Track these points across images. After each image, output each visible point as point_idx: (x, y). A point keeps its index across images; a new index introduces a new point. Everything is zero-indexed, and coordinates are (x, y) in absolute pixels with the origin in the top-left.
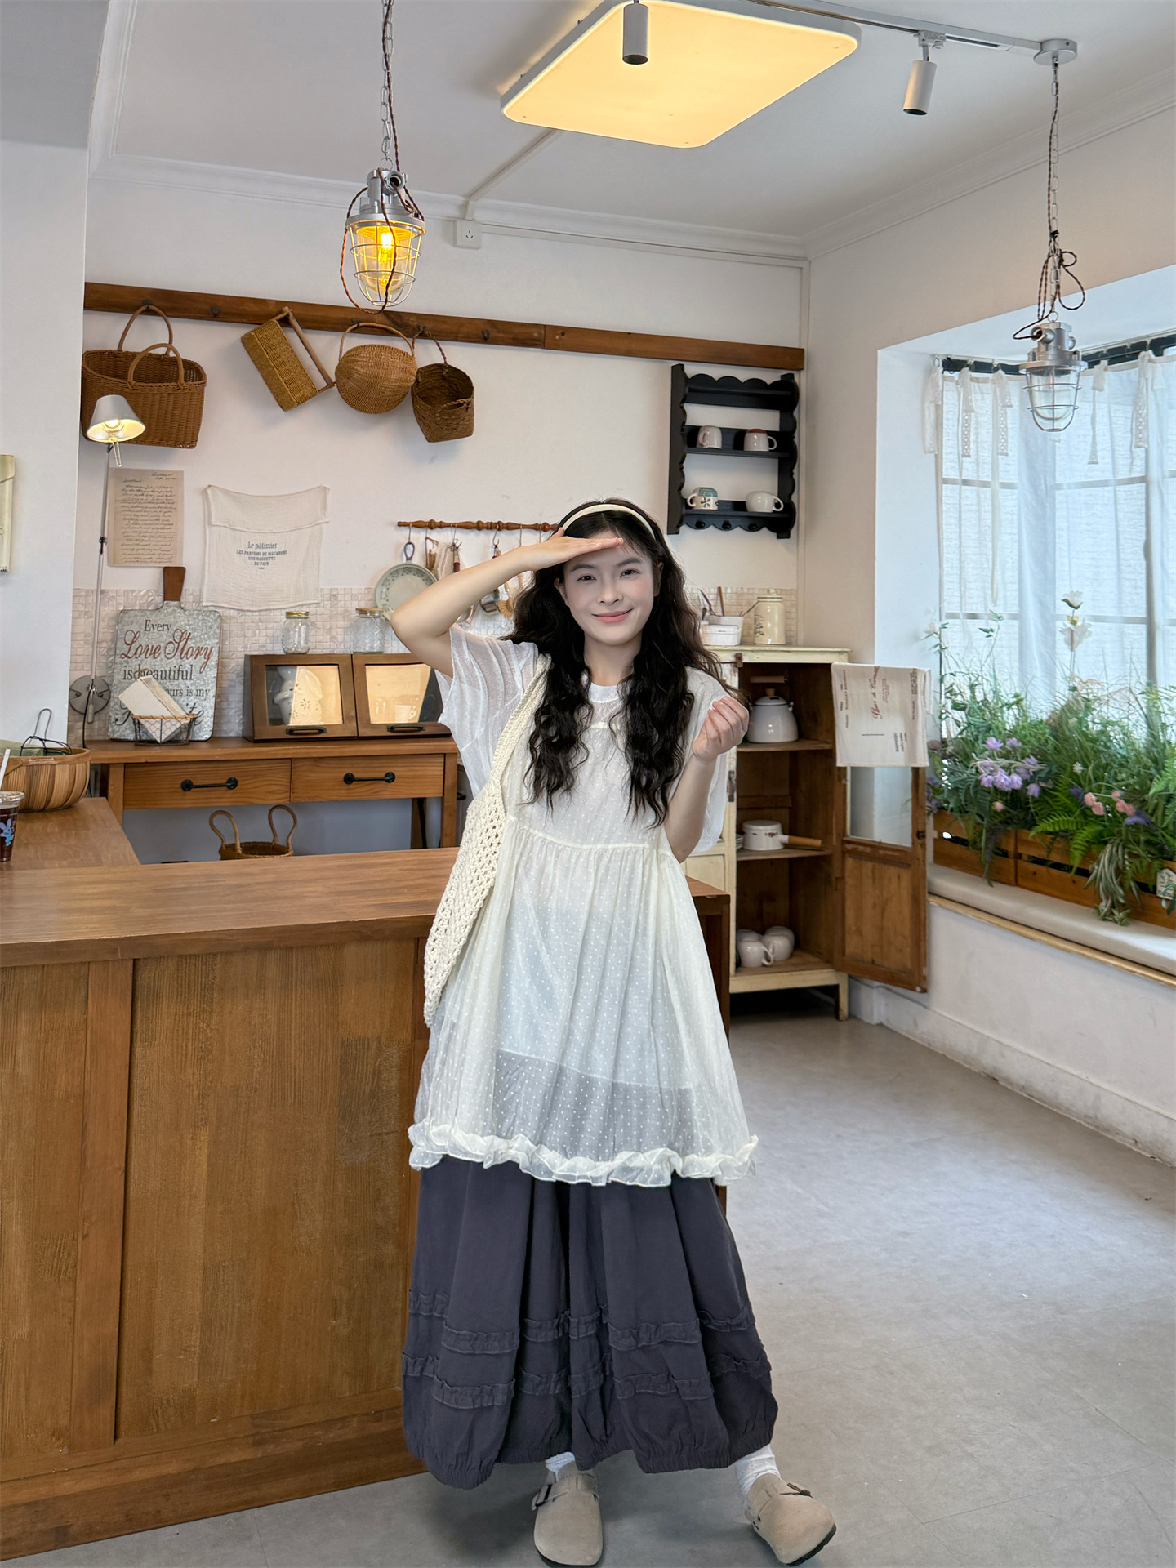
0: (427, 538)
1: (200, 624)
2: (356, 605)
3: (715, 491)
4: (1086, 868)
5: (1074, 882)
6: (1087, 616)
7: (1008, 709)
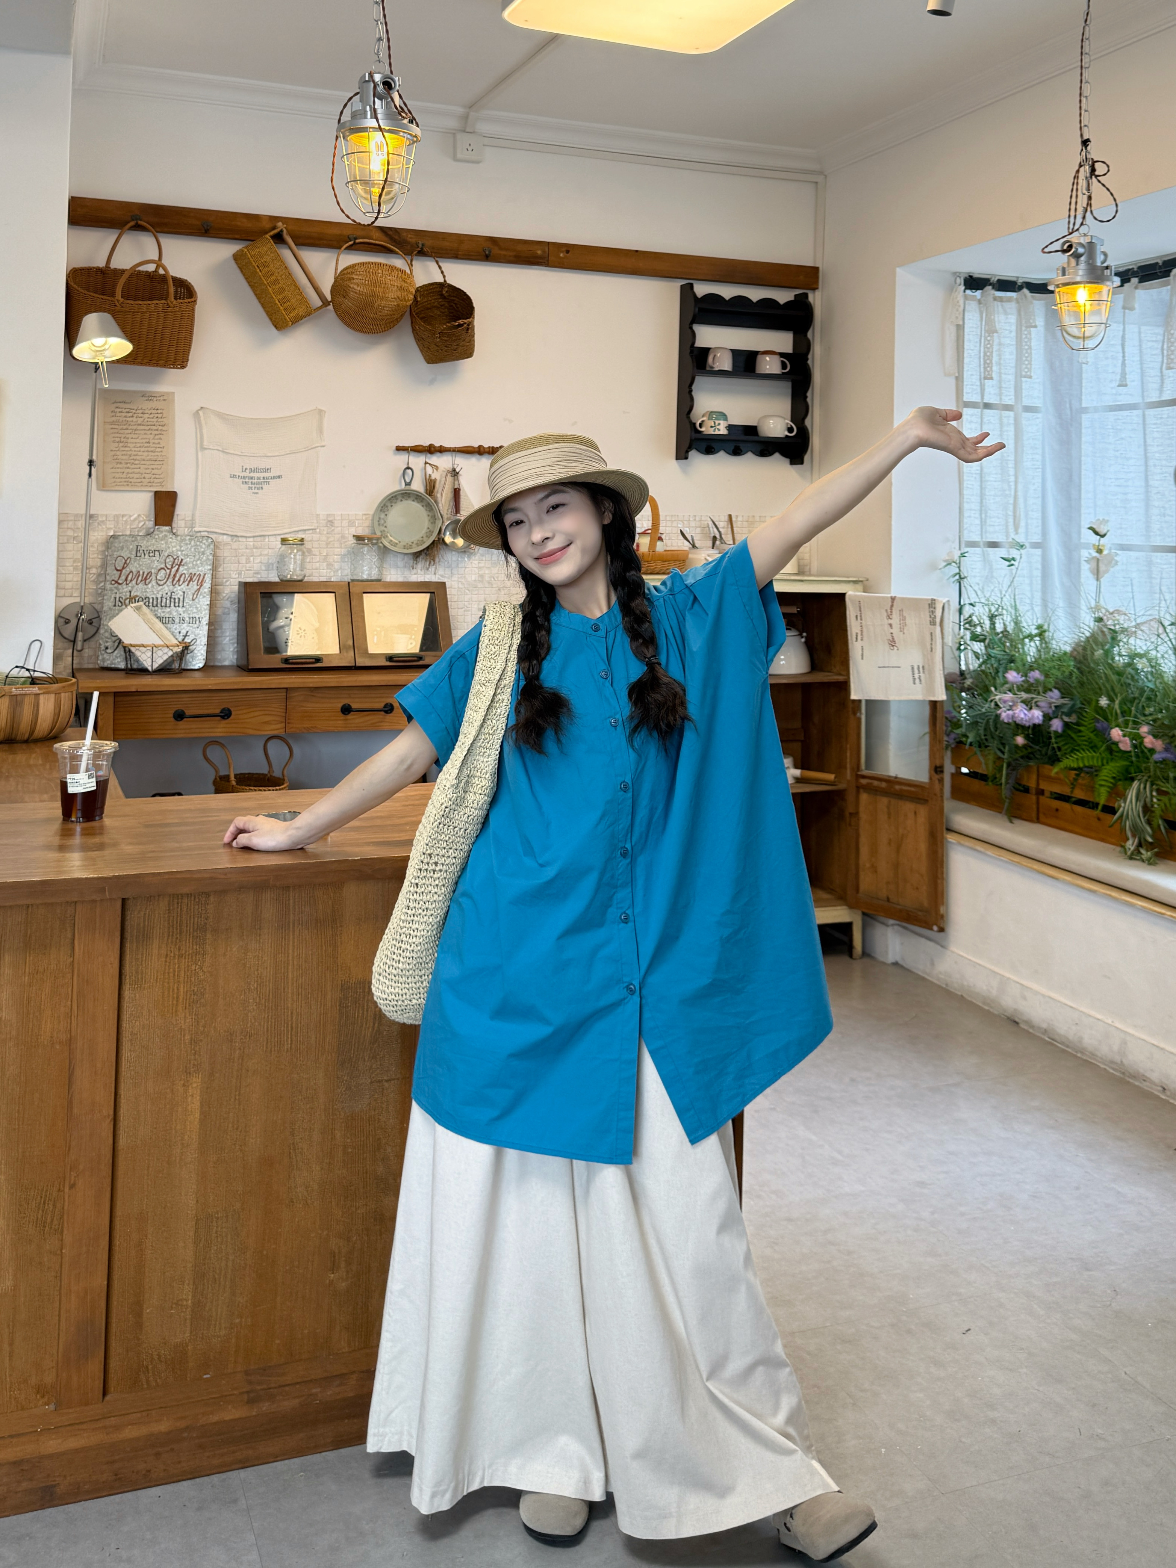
0: (426, 463)
1: (193, 550)
2: (354, 531)
3: (725, 415)
4: (1111, 805)
5: (1099, 819)
6: (1113, 544)
7: (1031, 640)
